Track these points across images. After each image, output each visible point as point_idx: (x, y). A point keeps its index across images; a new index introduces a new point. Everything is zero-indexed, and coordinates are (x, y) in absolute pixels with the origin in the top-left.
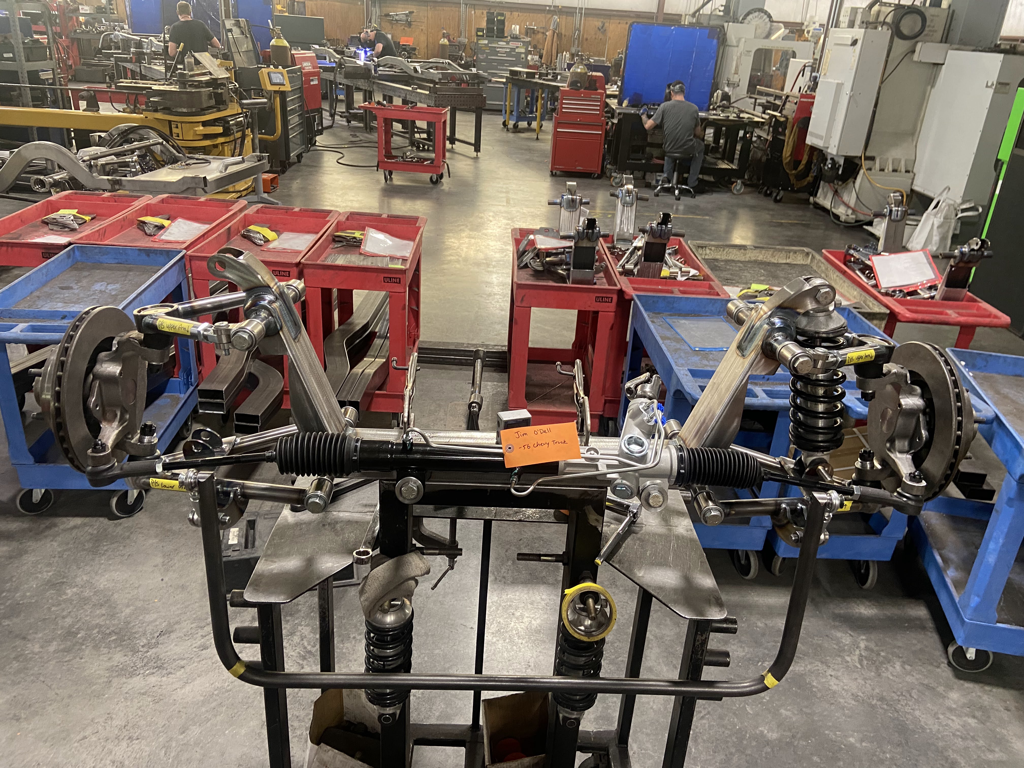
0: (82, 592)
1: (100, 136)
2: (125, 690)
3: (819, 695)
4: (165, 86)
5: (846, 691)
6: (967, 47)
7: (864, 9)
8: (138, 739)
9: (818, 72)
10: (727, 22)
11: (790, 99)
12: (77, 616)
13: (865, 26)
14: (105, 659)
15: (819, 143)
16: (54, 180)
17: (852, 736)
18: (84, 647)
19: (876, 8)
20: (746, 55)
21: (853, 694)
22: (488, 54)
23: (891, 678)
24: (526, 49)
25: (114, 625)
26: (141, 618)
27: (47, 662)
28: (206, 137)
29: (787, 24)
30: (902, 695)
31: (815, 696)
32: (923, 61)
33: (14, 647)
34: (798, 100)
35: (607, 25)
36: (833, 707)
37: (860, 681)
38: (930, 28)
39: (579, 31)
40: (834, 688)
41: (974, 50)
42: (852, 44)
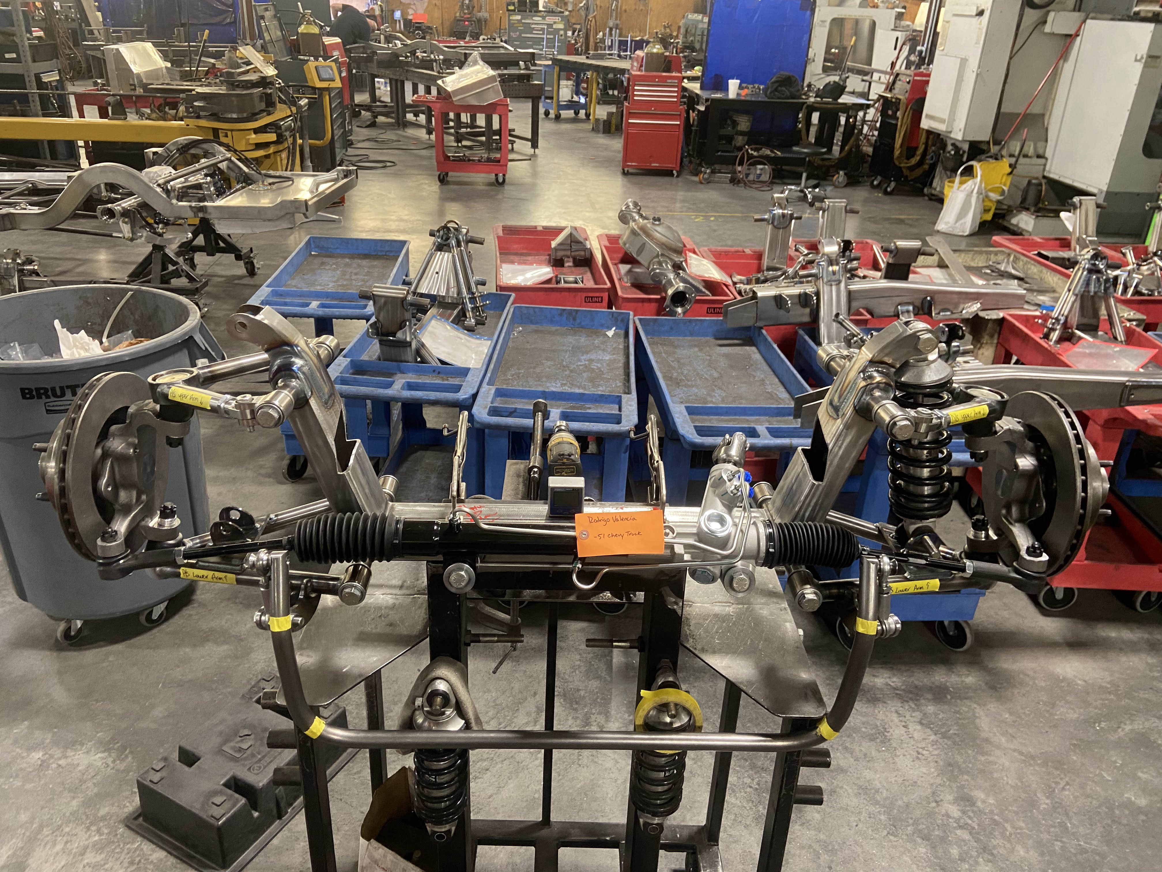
1: (155, 153)
6: (1106, 16)
9: (923, 45)
11: (901, 77)
15: (939, 127)
16: (123, 208)
20: (821, 26)
22: (521, 32)
28: (259, 146)
32: (1056, 32)
34: (911, 78)
39: (617, 1)
41: (1112, 19)
42: (977, 15)
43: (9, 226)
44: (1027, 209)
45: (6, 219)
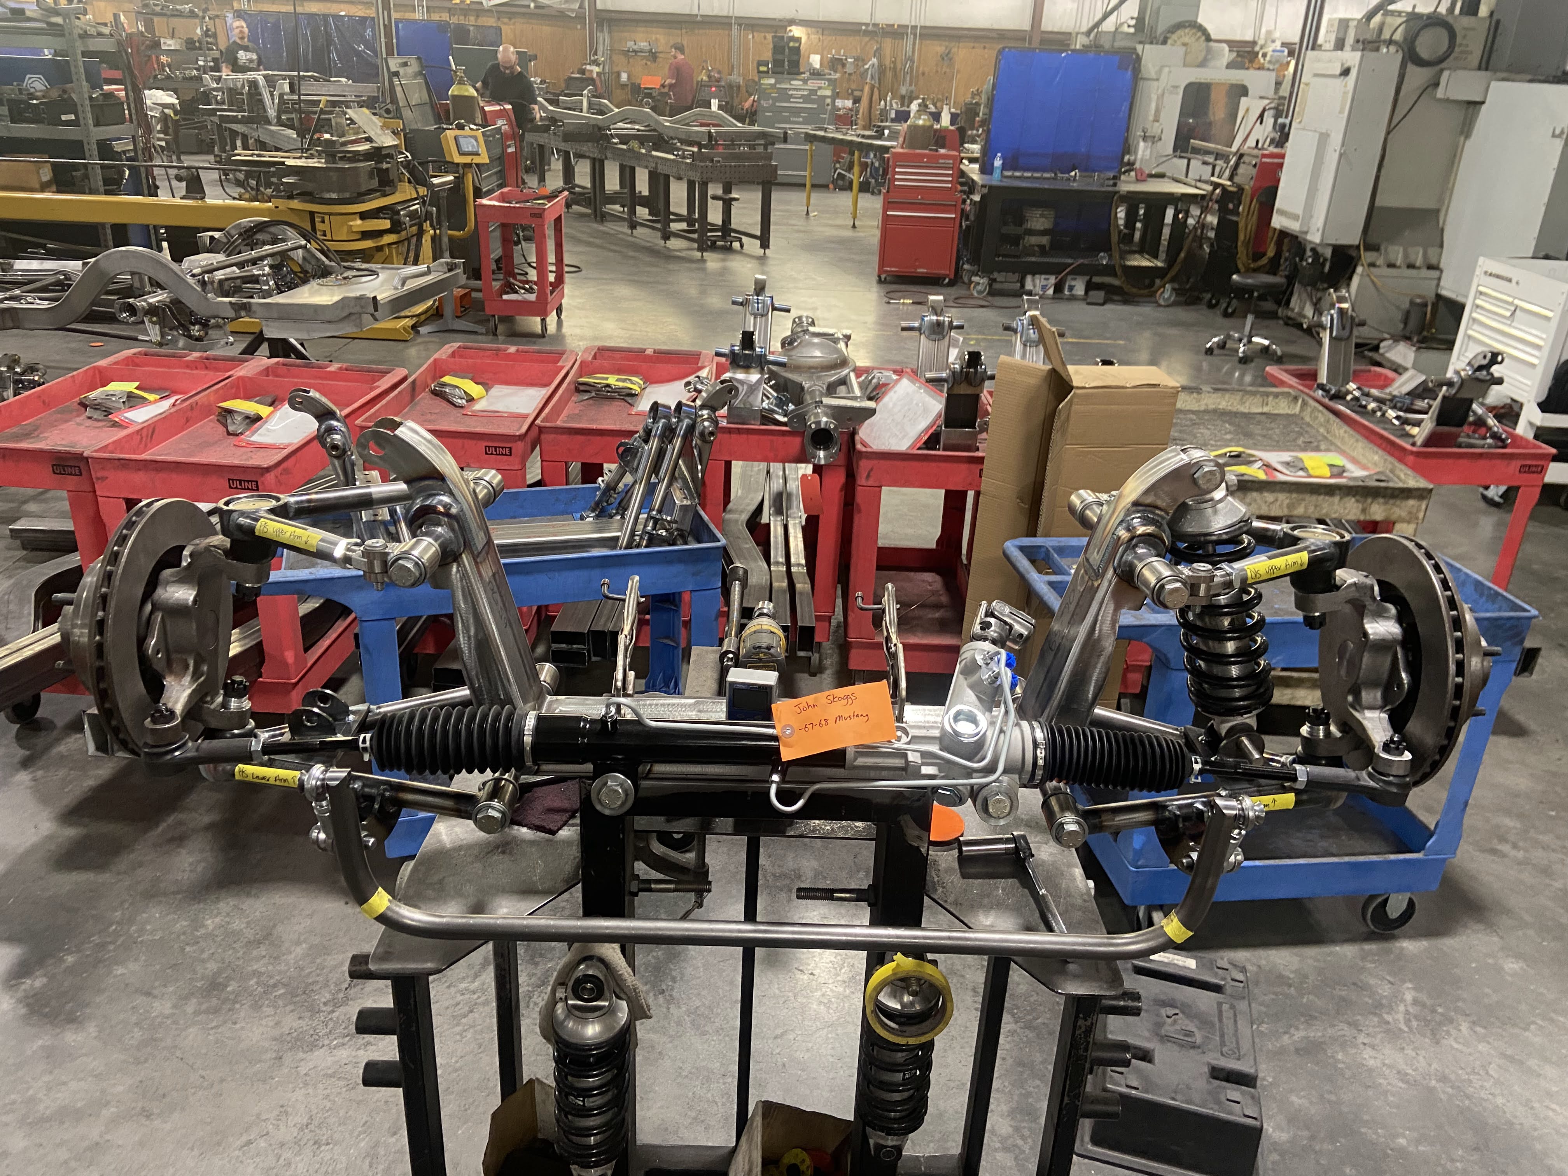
0: (228, 923)
1: (212, 238)
2: (303, 1070)
3: (1348, 1074)
4: (303, 160)
5: (1389, 1067)
6: (1521, 76)
7: (1360, 21)
8: (328, 1144)
9: (1286, 117)
10: (1140, 42)
11: (1246, 159)
12: (223, 961)
13: (1361, 46)
14: (272, 1024)
15: (1294, 226)
16: (149, 304)
17: (1404, 1136)
18: (237, 1006)
19: (1378, 18)
20: (1171, 93)
21: (1399, 1072)
22: (775, 100)
23: (1456, 1046)
24: (833, 91)
25: (280, 972)
26: (318, 961)
27: (185, 1029)
28: (366, 235)
29: (1231, 44)
30: (1474, 1072)
31: (1343, 1075)
32: (1452, 98)
33: (133, 1008)
34: (1258, 160)
35: (954, 50)
36: (1370, 1093)
37: (1409, 1051)
38: (1462, 48)
39: (913, 61)
40: (1371, 1062)
41: (1531, 81)
42: (1341, 75)
43: (11, 324)
44: (1407, 338)
45: (7, 316)
